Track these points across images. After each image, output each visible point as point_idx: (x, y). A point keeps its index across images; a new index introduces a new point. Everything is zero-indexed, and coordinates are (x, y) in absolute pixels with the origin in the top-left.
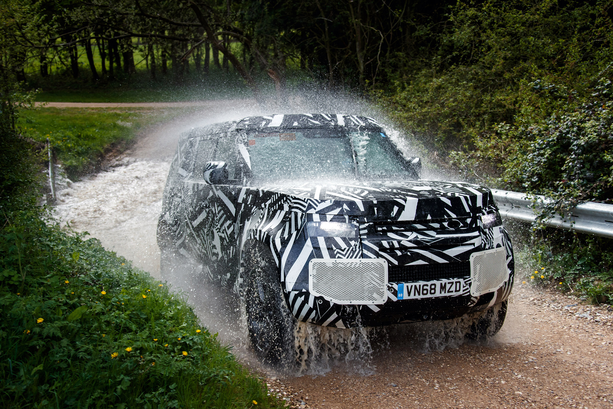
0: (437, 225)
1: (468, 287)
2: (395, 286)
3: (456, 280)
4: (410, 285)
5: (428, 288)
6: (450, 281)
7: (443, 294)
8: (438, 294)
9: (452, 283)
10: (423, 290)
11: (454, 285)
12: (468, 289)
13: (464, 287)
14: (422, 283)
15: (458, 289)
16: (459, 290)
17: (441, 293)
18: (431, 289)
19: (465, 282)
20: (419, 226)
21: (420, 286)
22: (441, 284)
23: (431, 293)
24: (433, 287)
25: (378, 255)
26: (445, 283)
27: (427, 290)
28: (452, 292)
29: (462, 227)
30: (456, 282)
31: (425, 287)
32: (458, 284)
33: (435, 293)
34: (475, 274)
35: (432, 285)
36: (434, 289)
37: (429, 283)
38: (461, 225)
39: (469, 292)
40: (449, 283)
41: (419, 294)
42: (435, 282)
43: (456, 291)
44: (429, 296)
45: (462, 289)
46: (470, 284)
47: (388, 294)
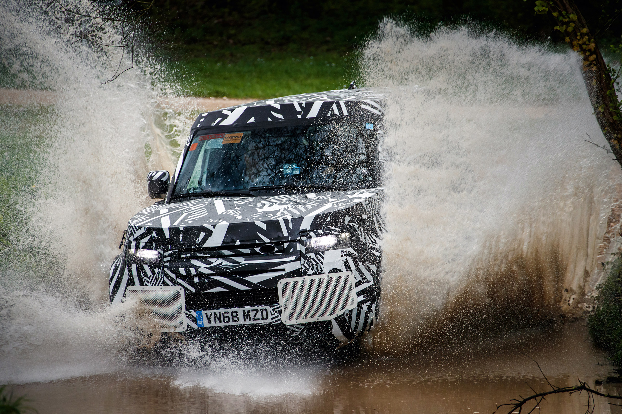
0: (247, 251)
1: (277, 314)
2: (194, 313)
3: (261, 307)
4: (208, 312)
5: (230, 315)
6: (254, 308)
7: (248, 322)
8: (241, 322)
9: (257, 311)
10: (224, 318)
11: (260, 313)
12: (278, 316)
13: (272, 314)
14: (222, 310)
15: (265, 316)
16: (267, 318)
17: (245, 320)
18: (233, 317)
19: (273, 310)
20: (226, 252)
21: (220, 313)
22: (244, 311)
23: (234, 321)
24: (235, 314)
25: (175, 283)
26: (249, 311)
27: (228, 317)
28: (258, 319)
29: (277, 252)
30: (262, 310)
31: (226, 315)
32: (264, 312)
33: (238, 320)
34: (285, 300)
35: (232, 312)
36: (237, 316)
37: (230, 310)
38: (276, 249)
39: (280, 319)
40: (253, 310)
41: (220, 322)
42: (237, 309)
43: (263, 319)
44: (231, 323)
45: (270, 317)
46: (280, 312)
47: (187, 321)
